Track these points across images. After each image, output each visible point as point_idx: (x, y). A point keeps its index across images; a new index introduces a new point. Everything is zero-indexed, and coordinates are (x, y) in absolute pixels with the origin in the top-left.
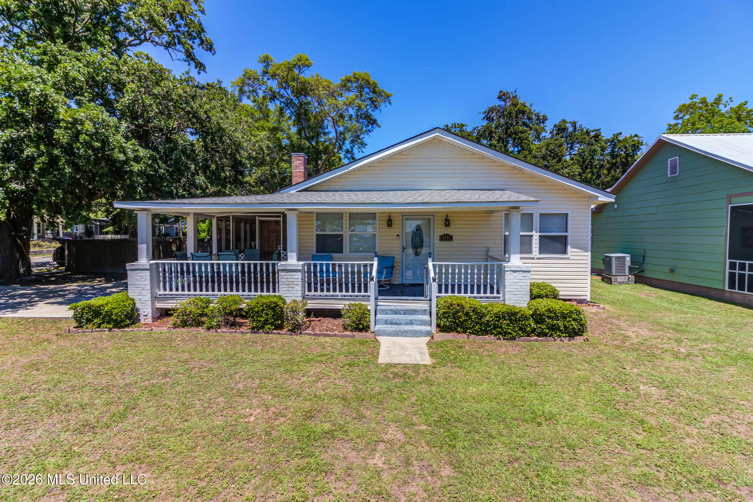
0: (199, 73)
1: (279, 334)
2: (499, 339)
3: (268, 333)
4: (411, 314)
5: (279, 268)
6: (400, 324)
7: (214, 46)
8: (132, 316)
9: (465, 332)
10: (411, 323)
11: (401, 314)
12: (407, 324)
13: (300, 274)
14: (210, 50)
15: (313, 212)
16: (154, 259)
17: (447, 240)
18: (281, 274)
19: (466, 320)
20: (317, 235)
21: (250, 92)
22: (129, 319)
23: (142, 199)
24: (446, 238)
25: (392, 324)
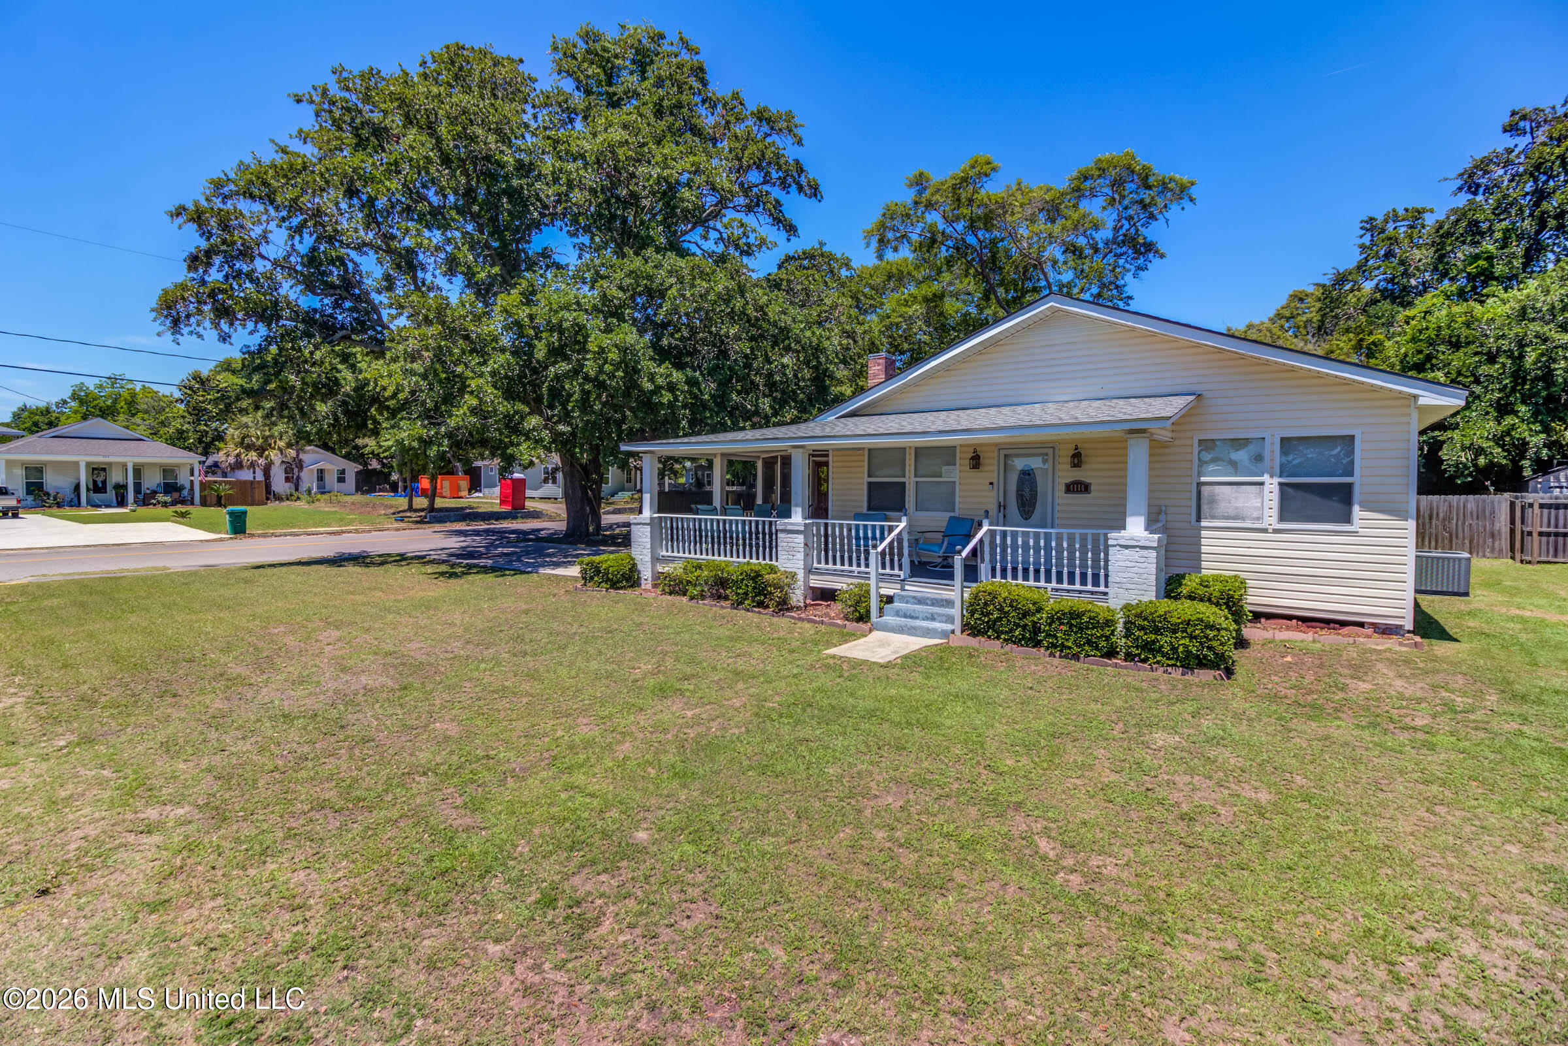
0: (789, 240)
1: (759, 613)
2: (1052, 655)
3: (748, 610)
4: (942, 606)
5: (779, 527)
6: (917, 618)
7: (821, 189)
8: (630, 578)
9: (998, 638)
10: (932, 618)
11: (927, 604)
12: (926, 619)
13: (802, 537)
14: (815, 195)
15: (863, 449)
16: (659, 512)
17: (1078, 492)
18: (780, 535)
19: (999, 619)
20: (870, 484)
21: (897, 239)
22: (627, 581)
23: (685, 435)
24: (1078, 487)
25: (905, 616)
